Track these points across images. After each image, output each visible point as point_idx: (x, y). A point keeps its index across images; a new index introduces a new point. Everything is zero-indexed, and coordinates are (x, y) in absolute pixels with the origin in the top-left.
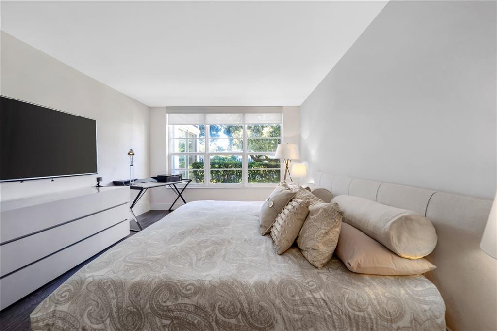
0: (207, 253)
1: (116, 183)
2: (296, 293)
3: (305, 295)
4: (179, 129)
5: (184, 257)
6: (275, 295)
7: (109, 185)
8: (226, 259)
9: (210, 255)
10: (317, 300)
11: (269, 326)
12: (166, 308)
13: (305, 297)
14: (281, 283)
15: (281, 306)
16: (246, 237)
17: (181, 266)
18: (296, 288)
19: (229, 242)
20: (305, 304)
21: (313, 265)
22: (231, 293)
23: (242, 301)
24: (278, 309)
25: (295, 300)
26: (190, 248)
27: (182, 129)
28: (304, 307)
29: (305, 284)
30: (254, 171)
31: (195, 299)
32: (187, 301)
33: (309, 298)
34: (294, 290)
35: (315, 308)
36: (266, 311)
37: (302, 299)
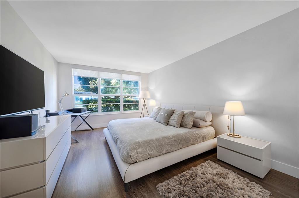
23: (184, 137)
28: (195, 135)
31: (174, 138)
36: (188, 138)
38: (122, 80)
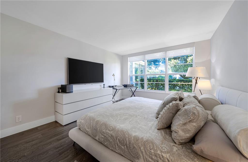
0: (125, 118)
1: (110, 87)
2: (152, 149)
3: (157, 152)
4: (135, 63)
5: (115, 117)
6: (142, 145)
7: (108, 87)
8: (130, 123)
9: (126, 119)
10: (163, 158)
11: (137, 157)
12: (103, 132)
13: (157, 153)
14: (147, 141)
15: (143, 151)
16: (146, 116)
17: (112, 120)
18: (153, 146)
19: (136, 116)
20: (156, 156)
21: (174, 141)
22: (124, 136)
23: (127, 141)
24: (142, 151)
25: (151, 152)
26: (120, 114)
27: (137, 63)
28: (155, 157)
29: (160, 147)
30: (174, 84)
31: (112, 132)
32: (109, 132)
33: (159, 154)
34: (152, 147)
35: (162, 161)
36: (136, 150)
37: (155, 153)
38: (166, 57)
